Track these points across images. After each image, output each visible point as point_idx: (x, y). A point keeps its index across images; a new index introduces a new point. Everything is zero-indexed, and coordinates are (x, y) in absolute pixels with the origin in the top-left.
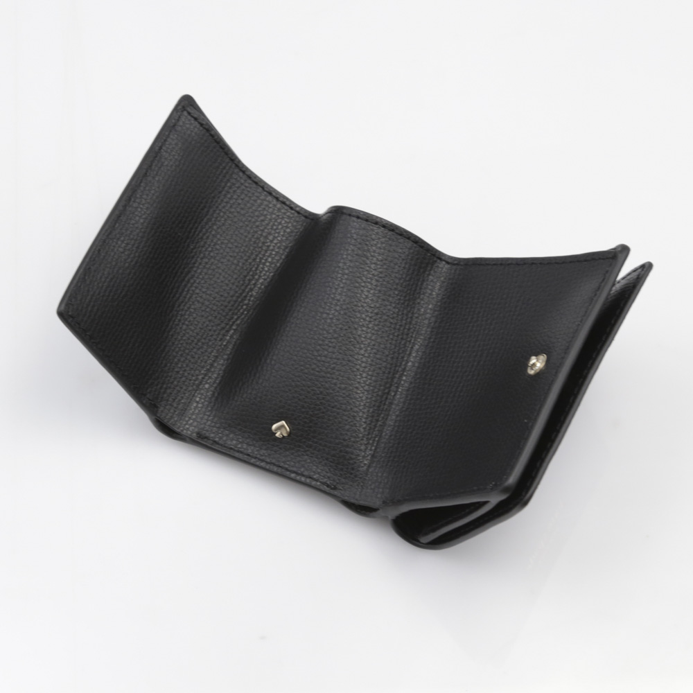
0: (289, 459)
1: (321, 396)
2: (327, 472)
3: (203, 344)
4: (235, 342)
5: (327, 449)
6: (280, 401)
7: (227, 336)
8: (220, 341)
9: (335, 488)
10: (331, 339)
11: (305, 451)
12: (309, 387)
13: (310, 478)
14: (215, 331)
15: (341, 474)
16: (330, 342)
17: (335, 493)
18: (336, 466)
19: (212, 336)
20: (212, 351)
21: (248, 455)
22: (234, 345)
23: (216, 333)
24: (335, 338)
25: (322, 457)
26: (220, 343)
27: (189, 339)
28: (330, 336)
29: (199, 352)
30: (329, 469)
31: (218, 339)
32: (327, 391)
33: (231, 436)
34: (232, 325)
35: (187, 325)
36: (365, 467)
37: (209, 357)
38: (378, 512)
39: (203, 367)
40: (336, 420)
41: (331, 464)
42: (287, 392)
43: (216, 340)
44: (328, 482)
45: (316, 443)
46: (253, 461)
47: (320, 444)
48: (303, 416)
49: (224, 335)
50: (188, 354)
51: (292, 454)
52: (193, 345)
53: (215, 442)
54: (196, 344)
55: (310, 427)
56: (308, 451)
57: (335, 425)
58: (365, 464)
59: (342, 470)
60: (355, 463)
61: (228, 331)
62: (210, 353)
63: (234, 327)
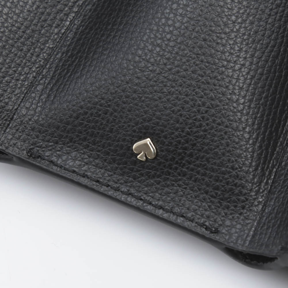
0: (153, 189)
1: (203, 109)
2: (206, 210)
3: (33, 31)
4: (77, 29)
5: (207, 179)
6: (146, 112)
7: (66, 21)
8: (56, 27)
9: (217, 232)
10: (220, 33)
11: (176, 181)
12: (187, 95)
13: (182, 216)
14: (49, 14)
15: (226, 214)
16: (218, 37)
17: (217, 238)
18: (219, 202)
19: (45, 21)
20: (46, 42)
21: (98, 181)
22: (76, 33)
23: (51, 17)
24: (225, 33)
25: (200, 190)
26: (56, 31)
27: (13, 26)
28: (218, 30)
29: (28, 43)
30: (209, 206)
31: (54, 25)
32: (213, 102)
33: (74, 154)
34: (73, 7)
35: (10, 8)
36: (260, 207)
37: (42, 49)
38: (276, 261)
39: (34, 63)
40: (223, 142)
41: (213, 199)
42: (156, 100)
43: (50, 26)
44: (207, 224)
45: (192, 170)
46: (103, 189)
47: (198, 173)
48: (176, 133)
49: (62, 20)
50: (13, 46)
51: (158, 183)
52: (20, 33)
53: (52, 162)
54: (24, 32)
55: (186, 149)
56: (180, 180)
57: (221, 147)
58: (259, 202)
59: (228, 207)
60: (247, 199)
61: (67, 15)
62: (44, 44)
63: (75, 9)
